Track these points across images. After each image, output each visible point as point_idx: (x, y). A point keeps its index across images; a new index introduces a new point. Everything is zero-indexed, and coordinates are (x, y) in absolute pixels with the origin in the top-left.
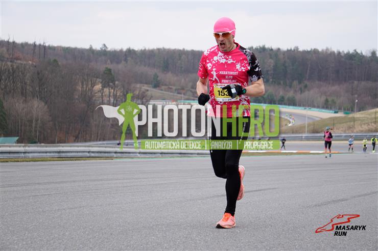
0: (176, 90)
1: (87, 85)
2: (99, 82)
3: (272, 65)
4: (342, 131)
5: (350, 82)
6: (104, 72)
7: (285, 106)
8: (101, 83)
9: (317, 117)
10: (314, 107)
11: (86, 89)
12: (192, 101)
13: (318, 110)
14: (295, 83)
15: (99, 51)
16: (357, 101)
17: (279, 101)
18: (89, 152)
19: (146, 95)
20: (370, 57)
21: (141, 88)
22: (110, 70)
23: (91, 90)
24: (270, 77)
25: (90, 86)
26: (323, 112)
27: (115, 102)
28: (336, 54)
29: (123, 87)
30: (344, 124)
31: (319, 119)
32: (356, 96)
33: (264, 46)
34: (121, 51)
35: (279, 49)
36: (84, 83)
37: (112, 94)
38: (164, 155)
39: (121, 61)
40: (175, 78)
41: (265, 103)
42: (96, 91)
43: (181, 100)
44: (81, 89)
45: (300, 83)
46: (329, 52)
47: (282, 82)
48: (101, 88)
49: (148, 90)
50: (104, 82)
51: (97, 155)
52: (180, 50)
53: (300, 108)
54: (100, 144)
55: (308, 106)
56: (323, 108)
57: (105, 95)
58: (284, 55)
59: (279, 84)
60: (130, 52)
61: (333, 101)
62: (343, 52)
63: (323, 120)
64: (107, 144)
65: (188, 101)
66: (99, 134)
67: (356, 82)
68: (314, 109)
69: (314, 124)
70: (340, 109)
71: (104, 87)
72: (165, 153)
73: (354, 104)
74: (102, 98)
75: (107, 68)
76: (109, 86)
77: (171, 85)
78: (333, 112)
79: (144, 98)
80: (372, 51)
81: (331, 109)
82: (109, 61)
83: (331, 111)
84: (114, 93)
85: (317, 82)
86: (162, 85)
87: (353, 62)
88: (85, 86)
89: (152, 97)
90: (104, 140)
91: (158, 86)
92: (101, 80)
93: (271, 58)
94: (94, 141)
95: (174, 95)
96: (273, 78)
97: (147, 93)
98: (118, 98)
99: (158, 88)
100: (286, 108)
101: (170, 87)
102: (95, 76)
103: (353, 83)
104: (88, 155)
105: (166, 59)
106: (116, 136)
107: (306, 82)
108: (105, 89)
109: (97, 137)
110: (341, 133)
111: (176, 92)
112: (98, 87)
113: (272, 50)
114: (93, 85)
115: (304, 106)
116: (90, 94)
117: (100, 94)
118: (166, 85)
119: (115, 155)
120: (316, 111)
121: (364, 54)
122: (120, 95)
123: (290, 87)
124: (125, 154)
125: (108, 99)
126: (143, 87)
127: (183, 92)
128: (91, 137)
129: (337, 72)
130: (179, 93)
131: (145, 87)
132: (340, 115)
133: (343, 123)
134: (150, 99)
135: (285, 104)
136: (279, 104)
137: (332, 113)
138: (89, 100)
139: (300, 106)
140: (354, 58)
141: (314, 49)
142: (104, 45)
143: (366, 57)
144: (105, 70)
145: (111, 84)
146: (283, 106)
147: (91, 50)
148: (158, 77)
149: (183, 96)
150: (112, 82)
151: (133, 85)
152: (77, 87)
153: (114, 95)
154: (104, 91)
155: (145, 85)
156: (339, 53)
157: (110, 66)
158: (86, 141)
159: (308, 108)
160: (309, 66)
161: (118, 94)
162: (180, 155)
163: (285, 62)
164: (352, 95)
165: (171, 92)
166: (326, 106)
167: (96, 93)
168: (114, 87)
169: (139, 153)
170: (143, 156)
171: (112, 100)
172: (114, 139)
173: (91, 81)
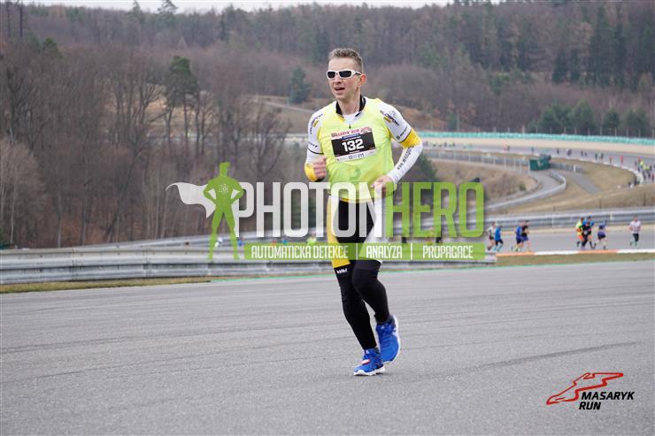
1: (131, 102)
2: (160, 92)
8: (166, 94)
11: (129, 112)
15: (158, 15)
18: (146, 265)
19: (276, 123)
21: (263, 105)
22: (185, 63)
25: (138, 102)
29: (220, 104)
34: (211, 15)
36: (124, 96)
37: (192, 122)
39: (212, 39)
42: (153, 116)
44: (115, 112)
49: (279, 111)
50: (171, 92)
57: (176, 126)
60: (233, 17)
71: (172, 104)
74: (169, 132)
75: (178, 57)
76: (185, 103)
82: (183, 40)
84: (197, 119)
86: (314, 97)
88: (125, 104)
89: (290, 126)
90: (177, 235)
92: (164, 90)
94: (151, 237)
97: (279, 115)
98: (209, 131)
102: (150, 79)
104: (143, 272)
108: (175, 111)
109: (160, 227)
114: (145, 101)
116: (138, 125)
117: (164, 123)
119: (209, 271)
122: (211, 125)
128: (145, 228)
131: (272, 103)
134: (288, 132)
138: (138, 139)
144: (174, 64)
145: (189, 97)
148: (303, 76)
150: (190, 93)
151: (243, 99)
152: (107, 107)
153: (197, 125)
154: (173, 114)
155: (272, 97)
157: (185, 54)
161: (207, 122)
167: (153, 121)
168: (198, 104)
169: (269, 264)
170: (277, 270)
171: (192, 136)
172: (202, 231)
173: (141, 90)
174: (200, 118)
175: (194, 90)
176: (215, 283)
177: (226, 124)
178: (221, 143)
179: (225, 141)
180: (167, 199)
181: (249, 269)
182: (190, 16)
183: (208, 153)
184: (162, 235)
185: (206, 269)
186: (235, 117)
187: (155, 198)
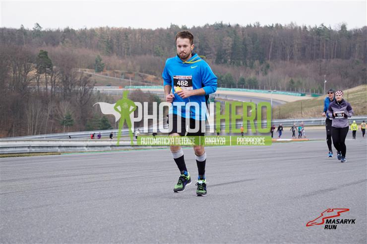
0: (122, 74)
1: (20, 71)
2: (34, 67)
3: (231, 43)
4: (311, 116)
5: (318, 60)
6: (39, 56)
7: (245, 90)
8: (36, 68)
9: (282, 101)
10: (278, 89)
11: (19, 76)
12: (141, 87)
13: (283, 93)
14: (257, 62)
15: (32, 31)
16: (326, 81)
17: (238, 84)
18: (29, 147)
19: (89, 81)
20: (339, 32)
21: (83, 73)
22: (46, 53)
23: (25, 76)
24: (229, 57)
25: (24, 72)
26: (289, 95)
27: (53, 90)
28: (302, 29)
29: (63, 72)
30: (314, 108)
31: (285, 103)
32: (325, 76)
33: (222, 22)
34: (58, 31)
35: (238, 25)
36: (17, 68)
37: (49, 81)
38: (114, 148)
39: (58, 43)
40: (121, 61)
41: (223, 87)
42: (31, 78)
43: (129, 85)
44: (13, 75)
45: (261, 63)
46: (294, 27)
47: (241, 63)
48: (36, 73)
49: (91, 76)
50: (39, 67)
51: (38, 150)
52: (126, 28)
53: (263, 91)
54: (39, 138)
55: (272, 89)
56: (288, 90)
57: (42, 82)
58: (243, 31)
59: (239, 65)
60: (68, 32)
61: (299, 82)
62: (309, 26)
63: (289, 104)
64: (46, 137)
65: (137, 87)
66: (36, 127)
67: (324, 60)
68: (277, 92)
69: (280, 109)
70: (307, 91)
71: (40, 72)
72: (115, 146)
73: (323, 86)
74: (38, 85)
75: (42, 51)
76: (45, 72)
77: (116, 69)
78: (300, 94)
79: (86, 85)
80: (342, 25)
81: (297, 91)
82: (44, 43)
83: (298, 94)
84: (52, 80)
85: (281, 62)
86: (107, 69)
87: (321, 37)
88: (18, 72)
89: (96, 83)
90: (42, 134)
91: (102, 71)
92: (36, 65)
93: (228, 36)
94: (30, 135)
95: (121, 81)
96: (231, 59)
97: (90, 78)
98: (57, 85)
99: (101, 73)
100: (246, 91)
101: (116, 71)
102: (29, 61)
103: (321, 61)
104: (28, 150)
105: (109, 39)
106: (56, 129)
107: (269, 62)
108: (41, 76)
109: (34, 130)
110: (310, 118)
111: (123, 76)
112: (33, 73)
113: (230, 26)
114: (27, 70)
115: (267, 89)
116: (23, 82)
117: (36, 81)
118: (110, 69)
119: (59, 150)
120: (281, 94)
121: (332, 29)
122: (58, 82)
123: (252, 67)
124: (70, 148)
125: (45, 87)
126: (85, 72)
127: (130, 76)
128: (27, 130)
129: (304, 49)
130: (126, 78)
131: (88, 72)
132: (308, 97)
133: (312, 106)
134: (94, 85)
135: (246, 87)
136: (239, 87)
137: (298, 95)
138: (23, 88)
139: (262, 88)
140: (321, 32)
141: (277, 25)
142: (38, 24)
143: (335, 31)
144: (40, 54)
145: (48, 69)
146: (244, 89)
147: (22, 31)
148: (101, 60)
149: (130, 81)
150: (48, 67)
151: (73, 70)
152: (9, 74)
153: (52, 82)
154: (40, 77)
155: (87, 69)
156: (305, 28)
157: (45, 49)
158: (20, 136)
159: (272, 92)
160: (272, 43)
161: (56, 81)
162: (132, 148)
163: (244, 39)
164: (320, 74)
165: (117, 77)
166: (291, 88)
167: (30, 80)
168: (52, 73)
169: (87, 146)
170: (91, 149)
171: (49, 87)
172: (54, 132)
173: (25, 66)
175: (50, 66)
176: (63, 155)
177: (65, 82)
178: (63, 91)
179: (65, 90)
180: (37, 117)
181: (78, 148)
182: (48, 31)
183: (57, 95)
184: (35, 133)
185: (57, 148)
186: (70, 79)
187: (32, 116)
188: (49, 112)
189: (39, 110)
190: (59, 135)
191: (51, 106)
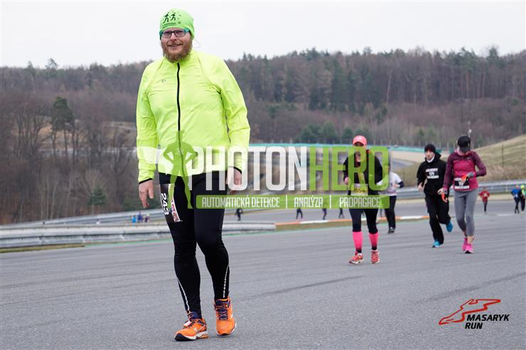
1: (28, 128)
2: (48, 121)
6: (55, 106)
8: (51, 123)
9: (407, 161)
11: (27, 135)
15: (45, 70)
18: (41, 237)
19: (127, 140)
20: (488, 59)
21: (117, 128)
22: (64, 101)
23: (35, 136)
25: (34, 129)
26: (417, 151)
27: (76, 154)
29: (89, 128)
31: (412, 164)
32: (469, 123)
34: (80, 69)
36: (24, 125)
37: (69, 141)
39: (82, 86)
42: (44, 137)
44: (18, 135)
46: (421, 54)
48: (51, 131)
50: (55, 121)
57: (59, 143)
58: (347, 61)
59: (343, 110)
60: (97, 70)
64: (67, 223)
66: (52, 208)
68: (400, 148)
69: (404, 173)
71: (56, 129)
74: (54, 148)
75: (59, 98)
76: (64, 128)
79: (123, 145)
80: (491, 48)
82: (63, 86)
84: (72, 139)
88: (24, 130)
90: (61, 217)
92: (50, 119)
97: (128, 135)
98: (81, 146)
102: (41, 112)
104: (39, 241)
106: (81, 210)
107: (386, 105)
108: (59, 134)
109: (50, 213)
114: (38, 126)
116: (33, 143)
117: (51, 142)
119: (84, 240)
122: (83, 142)
125: (65, 149)
126: (121, 127)
128: (39, 213)
131: (124, 126)
138: (34, 153)
139: (378, 143)
140: (461, 60)
142: (52, 61)
144: (56, 102)
145: (67, 124)
150: (68, 121)
151: (103, 125)
152: (12, 132)
153: (73, 143)
154: (57, 136)
155: (123, 123)
157: (64, 95)
161: (80, 141)
167: (44, 140)
168: (73, 129)
169: (124, 234)
170: (129, 238)
171: (70, 150)
172: (79, 214)
173: (35, 120)
174: (75, 138)
175: (70, 120)
176: (87, 248)
177: (93, 142)
178: (90, 154)
179: (93, 153)
180: (54, 194)
181: (111, 237)
182: (67, 70)
183: (81, 161)
184: (52, 217)
185: (81, 238)
186: (99, 137)
187: (46, 192)
188: (71, 187)
189: (56, 183)
190: (84, 218)
191: (73, 177)
